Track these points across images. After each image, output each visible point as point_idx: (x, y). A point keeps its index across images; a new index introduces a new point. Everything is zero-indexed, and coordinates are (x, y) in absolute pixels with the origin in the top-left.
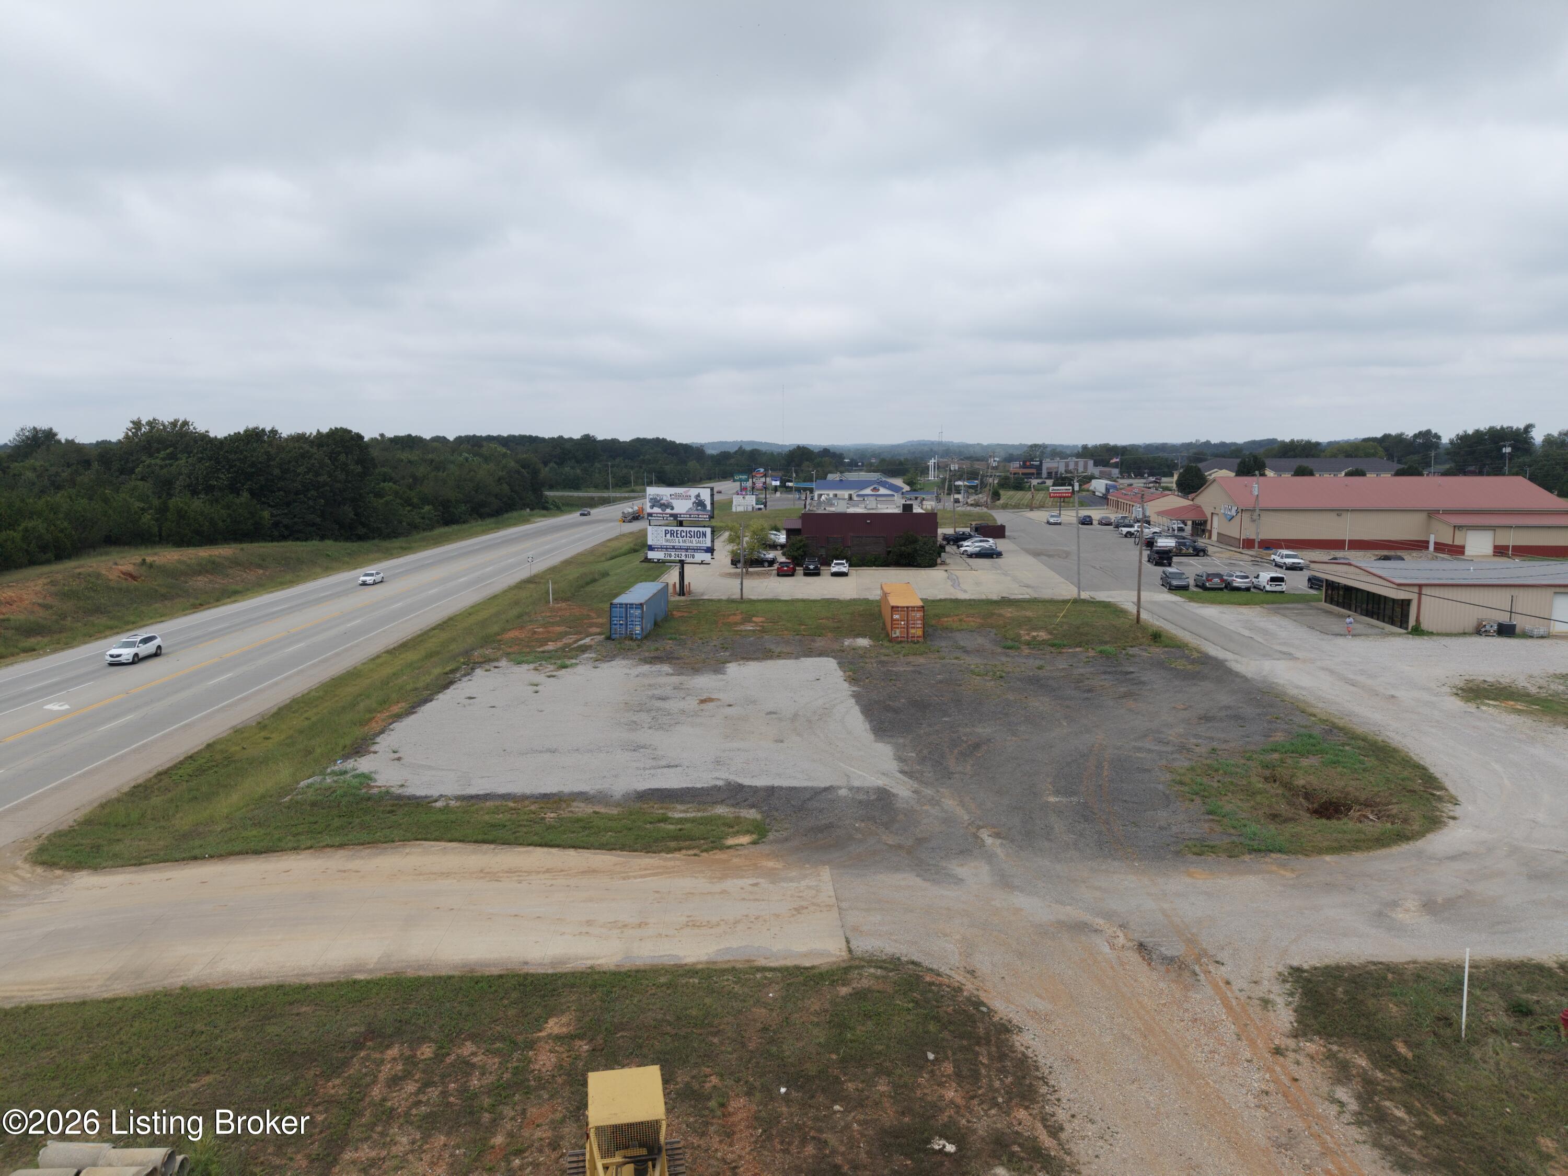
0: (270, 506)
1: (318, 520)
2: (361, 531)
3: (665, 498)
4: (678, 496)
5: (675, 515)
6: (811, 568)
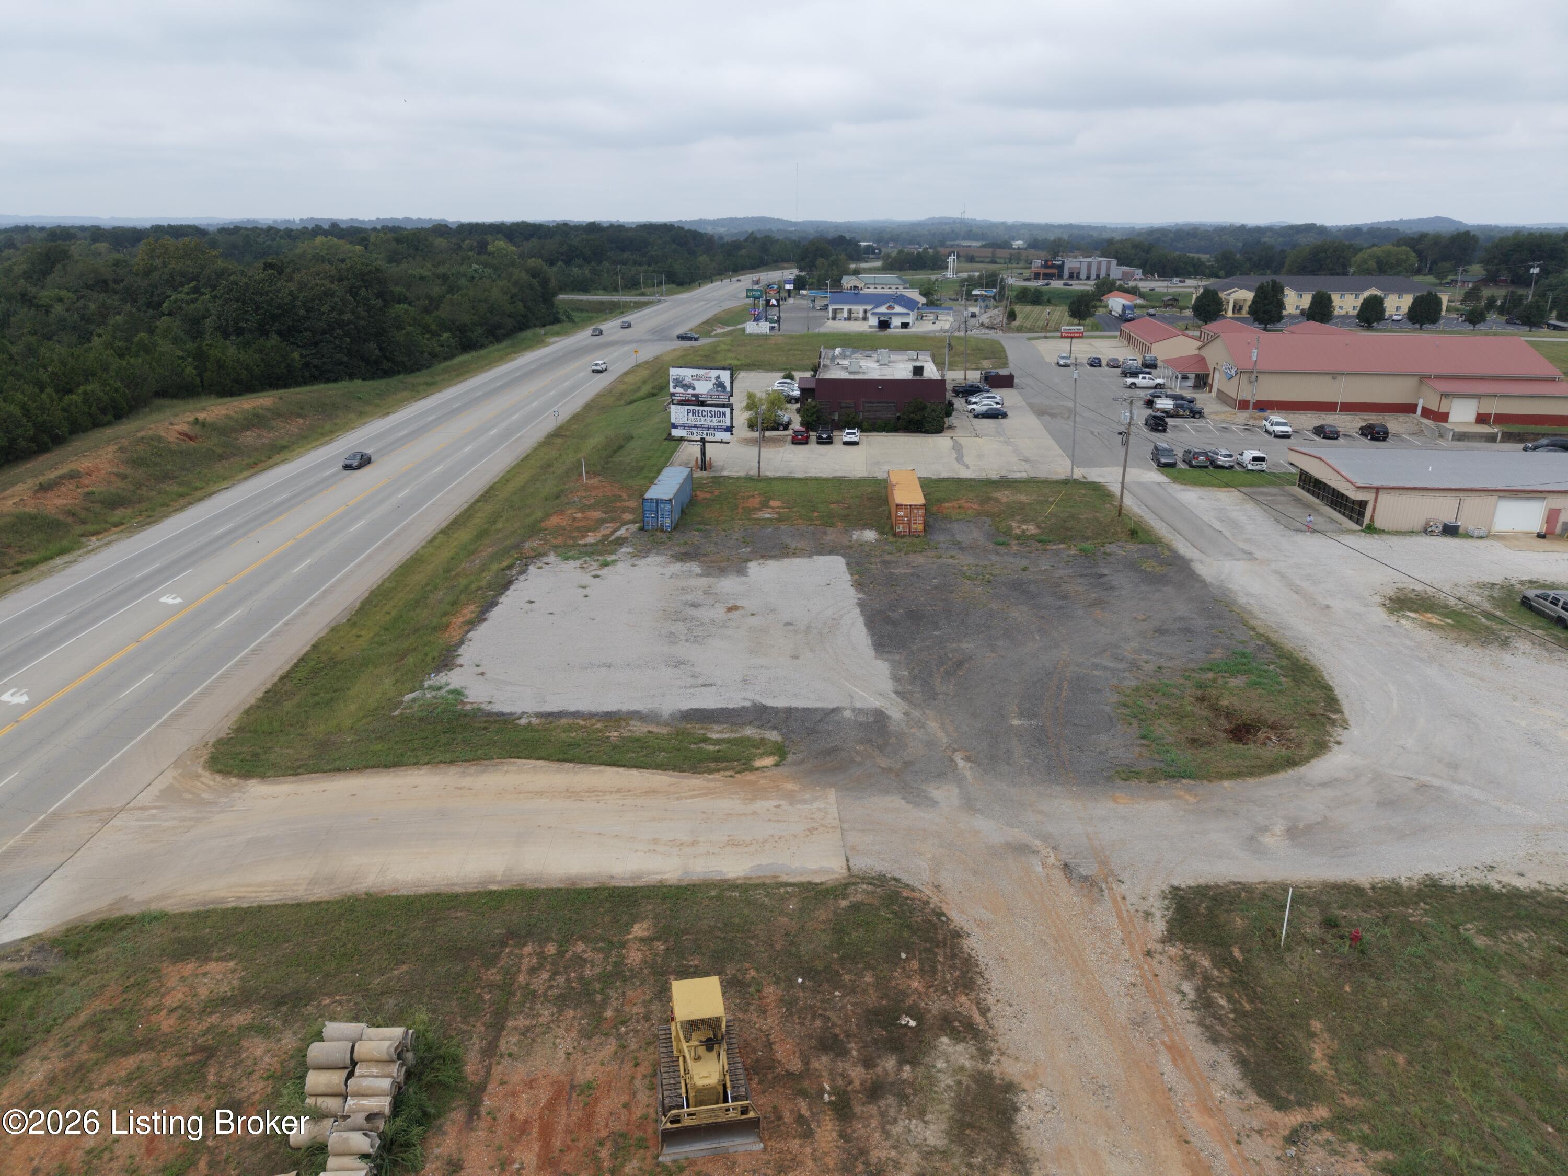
0: (299, 347)
1: (345, 359)
2: (386, 365)
3: (687, 379)
4: (699, 378)
5: (696, 396)
6: (824, 436)
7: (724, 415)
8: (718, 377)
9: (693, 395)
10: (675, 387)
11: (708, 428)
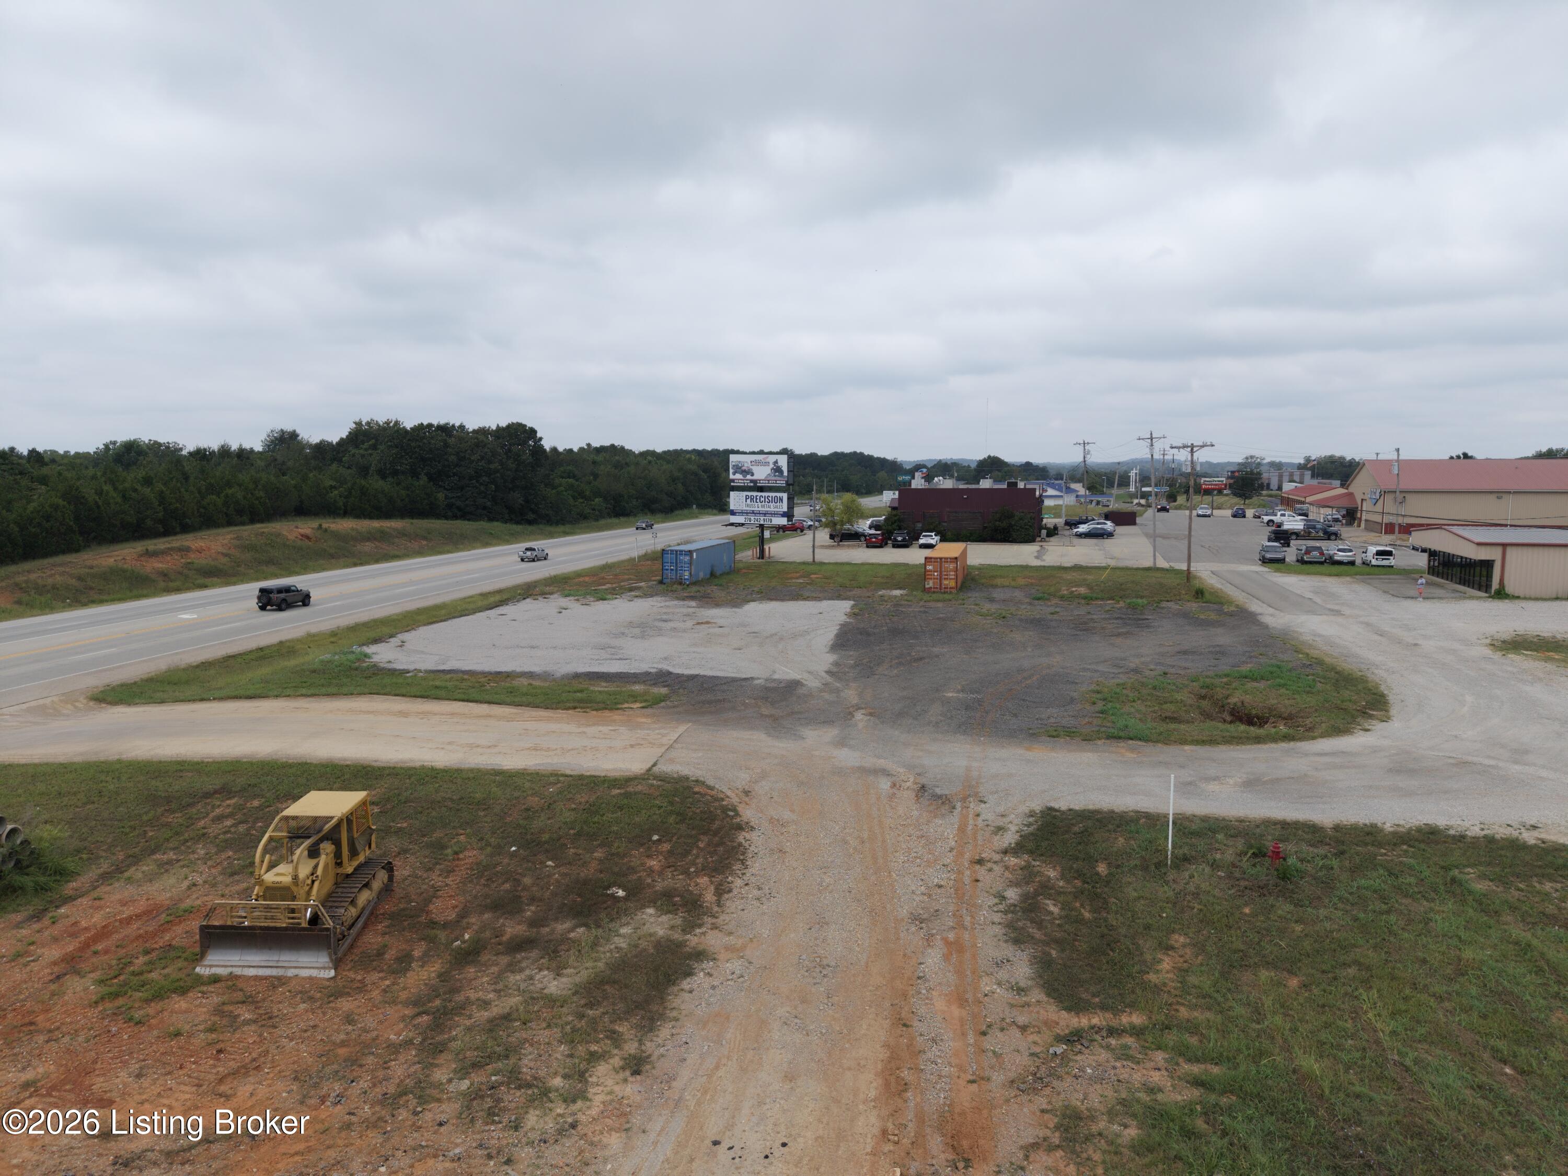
0: (445, 489)
1: (489, 504)
2: (531, 516)
3: (746, 465)
4: (758, 463)
7: (781, 500)
8: (776, 462)
9: (752, 481)
10: (734, 474)
11: (765, 514)
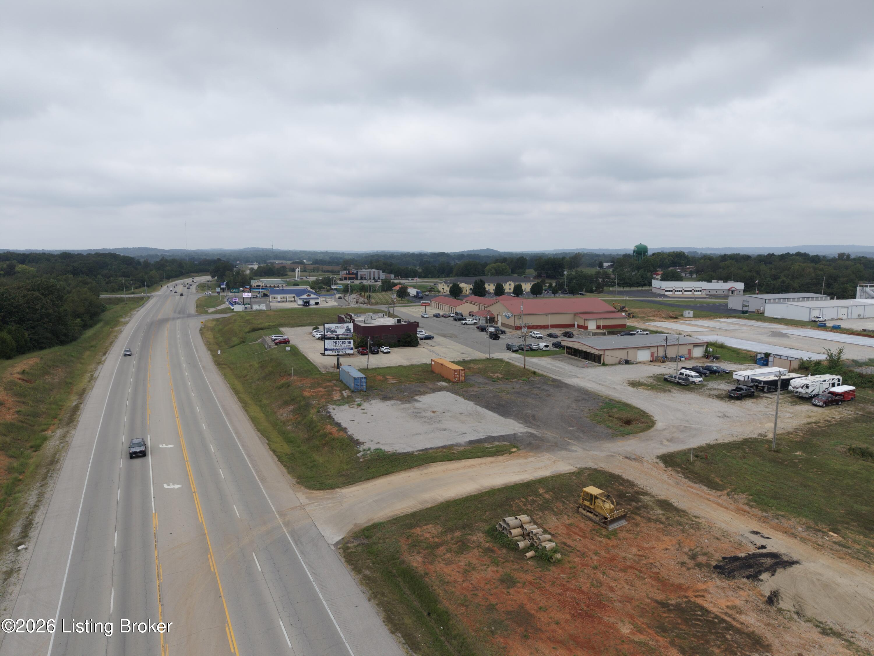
3: (333, 328)
4: (339, 327)
5: (337, 335)
6: (376, 350)
7: (350, 343)
8: (348, 327)
9: (336, 335)
10: (327, 332)
11: (342, 349)
